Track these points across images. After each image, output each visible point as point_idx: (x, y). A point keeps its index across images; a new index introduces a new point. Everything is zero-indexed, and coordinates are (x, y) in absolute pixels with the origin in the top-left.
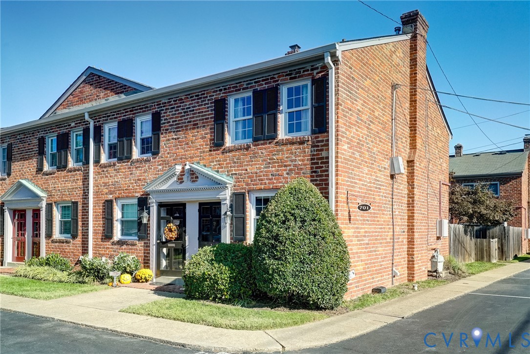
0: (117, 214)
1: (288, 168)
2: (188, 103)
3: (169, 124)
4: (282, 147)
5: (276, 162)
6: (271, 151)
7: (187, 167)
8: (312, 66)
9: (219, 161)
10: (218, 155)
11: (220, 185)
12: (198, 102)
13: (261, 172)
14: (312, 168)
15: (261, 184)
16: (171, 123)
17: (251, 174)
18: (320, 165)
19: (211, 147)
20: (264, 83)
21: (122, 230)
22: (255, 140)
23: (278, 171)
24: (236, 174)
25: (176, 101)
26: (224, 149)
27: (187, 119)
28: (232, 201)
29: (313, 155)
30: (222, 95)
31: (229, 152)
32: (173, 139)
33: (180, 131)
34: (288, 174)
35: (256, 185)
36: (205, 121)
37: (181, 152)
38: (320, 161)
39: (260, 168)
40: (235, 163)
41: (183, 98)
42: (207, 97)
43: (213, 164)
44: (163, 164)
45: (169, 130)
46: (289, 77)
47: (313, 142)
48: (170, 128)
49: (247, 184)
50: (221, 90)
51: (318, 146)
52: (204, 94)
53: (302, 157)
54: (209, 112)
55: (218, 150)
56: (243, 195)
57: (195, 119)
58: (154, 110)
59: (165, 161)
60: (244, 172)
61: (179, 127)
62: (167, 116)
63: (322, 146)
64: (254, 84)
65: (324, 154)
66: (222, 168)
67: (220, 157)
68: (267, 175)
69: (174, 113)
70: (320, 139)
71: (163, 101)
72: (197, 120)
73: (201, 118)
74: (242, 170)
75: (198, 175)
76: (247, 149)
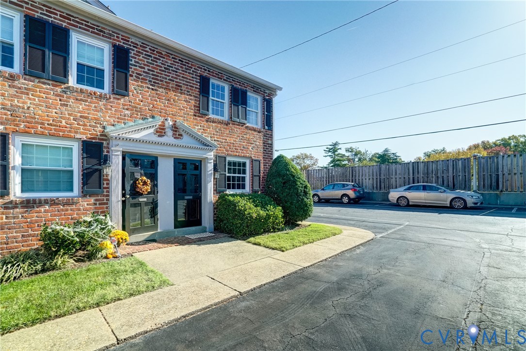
0: (16, 158)
1: (252, 145)
2: (170, 62)
3: (143, 70)
4: (249, 131)
5: (245, 140)
6: (243, 132)
7: (170, 123)
8: (265, 91)
9: (203, 127)
10: (202, 122)
11: (206, 145)
12: (182, 67)
13: (237, 144)
14: (264, 148)
15: (237, 152)
16: (146, 70)
17: (229, 144)
18: (268, 148)
19: (195, 112)
20: (238, 83)
21: (23, 183)
22: (233, 120)
23: (246, 145)
24: (218, 141)
25: (154, 51)
26: (208, 119)
27: (169, 76)
28: (215, 161)
29: (265, 141)
30: (206, 74)
31: (213, 122)
32: (148, 88)
33: (158, 84)
34: (252, 149)
35: (234, 152)
36: (189, 87)
37: (160, 105)
38: (268, 145)
39: (235, 141)
40: (217, 132)
41: (163, 53)
42: (191, 68)
43: (197, 127)
44: (132, 110)
45: (142, 77)
46: (253, 89)
47: (264, 134)
48: (145, 74)
49: (227, 151)
50: (206, 70)
51: (267, 137)
52: (188, 63)
53: (259, 140)
54: (194, 81)
55: (202, 117)
56: (224, 158)
57: (178, 80)
58: (118, 43)
59: (135, 107)
60: (224, 141)
61: (158, 80)
62: (139, 59)
63: (269, 137)
64: (231, 81)
65: (270, 142)
66: (206, 133)
67: (204, 124)
68: (240, 147)
69: (150, 61)
70: (268, 133)
71: (133, 40)
72: (181, 83)
73: (184, 83)
74: (223, 139)
75: (183, 133)
76: (227, 125)
